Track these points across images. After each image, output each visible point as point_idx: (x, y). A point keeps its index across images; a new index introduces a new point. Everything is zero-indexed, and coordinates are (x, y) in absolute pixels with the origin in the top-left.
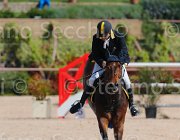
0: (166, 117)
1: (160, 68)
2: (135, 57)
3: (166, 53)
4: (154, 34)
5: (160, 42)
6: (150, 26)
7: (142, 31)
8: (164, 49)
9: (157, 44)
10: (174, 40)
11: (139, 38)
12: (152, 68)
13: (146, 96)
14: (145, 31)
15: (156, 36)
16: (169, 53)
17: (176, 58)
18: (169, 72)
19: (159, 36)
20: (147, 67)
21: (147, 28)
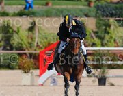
0: (112, 85)
1: (108, 51)
2: (91, 43)
3: (113, 41)
4: (104, 27)
5: (108, 33)
6: (101, 22)
7: (96, 26)
8: (111, 37)
9: (106, 35)
11: (94, 30)
12: (103, 51)
13: (99, 70)
14: (98, 25)
15: (106, 29)
16: (115, 41)
17: (119, 44)
18: (115, 54)
19: (108, 29)
20: (99, 50)
21: (99, 23)
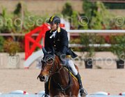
0: (99, 68)
1: (96, 34)
2: (78, 26)
3: (99, 23)
4: (91, 10)
5: (95, 15)
6: (88, 5)
7: (83, 8)
8: (98, 20)
10: (105, 15)
11: (81, 13)
12: (90, 34)
13: (86, 53)
14: (85, 8)
15: (92, 12)
16: (102, 23)
17: (106, 27)
18: (102, 37)
19: (95, 11)
20: (86, 33)
21: (86, 6)
